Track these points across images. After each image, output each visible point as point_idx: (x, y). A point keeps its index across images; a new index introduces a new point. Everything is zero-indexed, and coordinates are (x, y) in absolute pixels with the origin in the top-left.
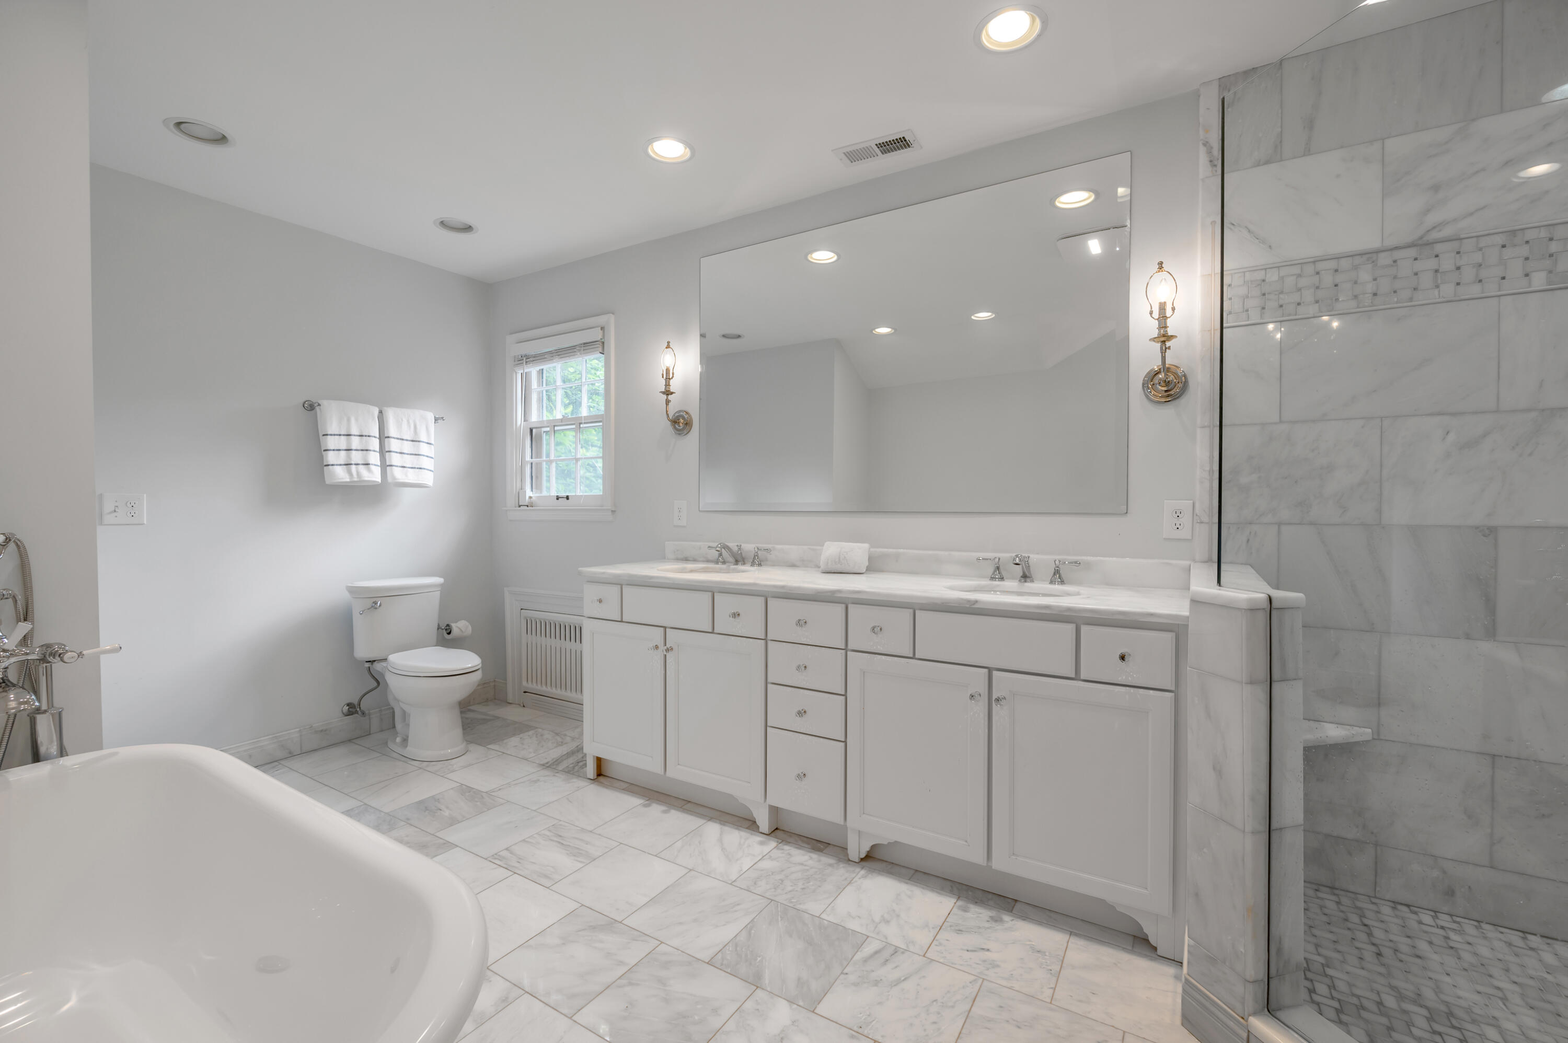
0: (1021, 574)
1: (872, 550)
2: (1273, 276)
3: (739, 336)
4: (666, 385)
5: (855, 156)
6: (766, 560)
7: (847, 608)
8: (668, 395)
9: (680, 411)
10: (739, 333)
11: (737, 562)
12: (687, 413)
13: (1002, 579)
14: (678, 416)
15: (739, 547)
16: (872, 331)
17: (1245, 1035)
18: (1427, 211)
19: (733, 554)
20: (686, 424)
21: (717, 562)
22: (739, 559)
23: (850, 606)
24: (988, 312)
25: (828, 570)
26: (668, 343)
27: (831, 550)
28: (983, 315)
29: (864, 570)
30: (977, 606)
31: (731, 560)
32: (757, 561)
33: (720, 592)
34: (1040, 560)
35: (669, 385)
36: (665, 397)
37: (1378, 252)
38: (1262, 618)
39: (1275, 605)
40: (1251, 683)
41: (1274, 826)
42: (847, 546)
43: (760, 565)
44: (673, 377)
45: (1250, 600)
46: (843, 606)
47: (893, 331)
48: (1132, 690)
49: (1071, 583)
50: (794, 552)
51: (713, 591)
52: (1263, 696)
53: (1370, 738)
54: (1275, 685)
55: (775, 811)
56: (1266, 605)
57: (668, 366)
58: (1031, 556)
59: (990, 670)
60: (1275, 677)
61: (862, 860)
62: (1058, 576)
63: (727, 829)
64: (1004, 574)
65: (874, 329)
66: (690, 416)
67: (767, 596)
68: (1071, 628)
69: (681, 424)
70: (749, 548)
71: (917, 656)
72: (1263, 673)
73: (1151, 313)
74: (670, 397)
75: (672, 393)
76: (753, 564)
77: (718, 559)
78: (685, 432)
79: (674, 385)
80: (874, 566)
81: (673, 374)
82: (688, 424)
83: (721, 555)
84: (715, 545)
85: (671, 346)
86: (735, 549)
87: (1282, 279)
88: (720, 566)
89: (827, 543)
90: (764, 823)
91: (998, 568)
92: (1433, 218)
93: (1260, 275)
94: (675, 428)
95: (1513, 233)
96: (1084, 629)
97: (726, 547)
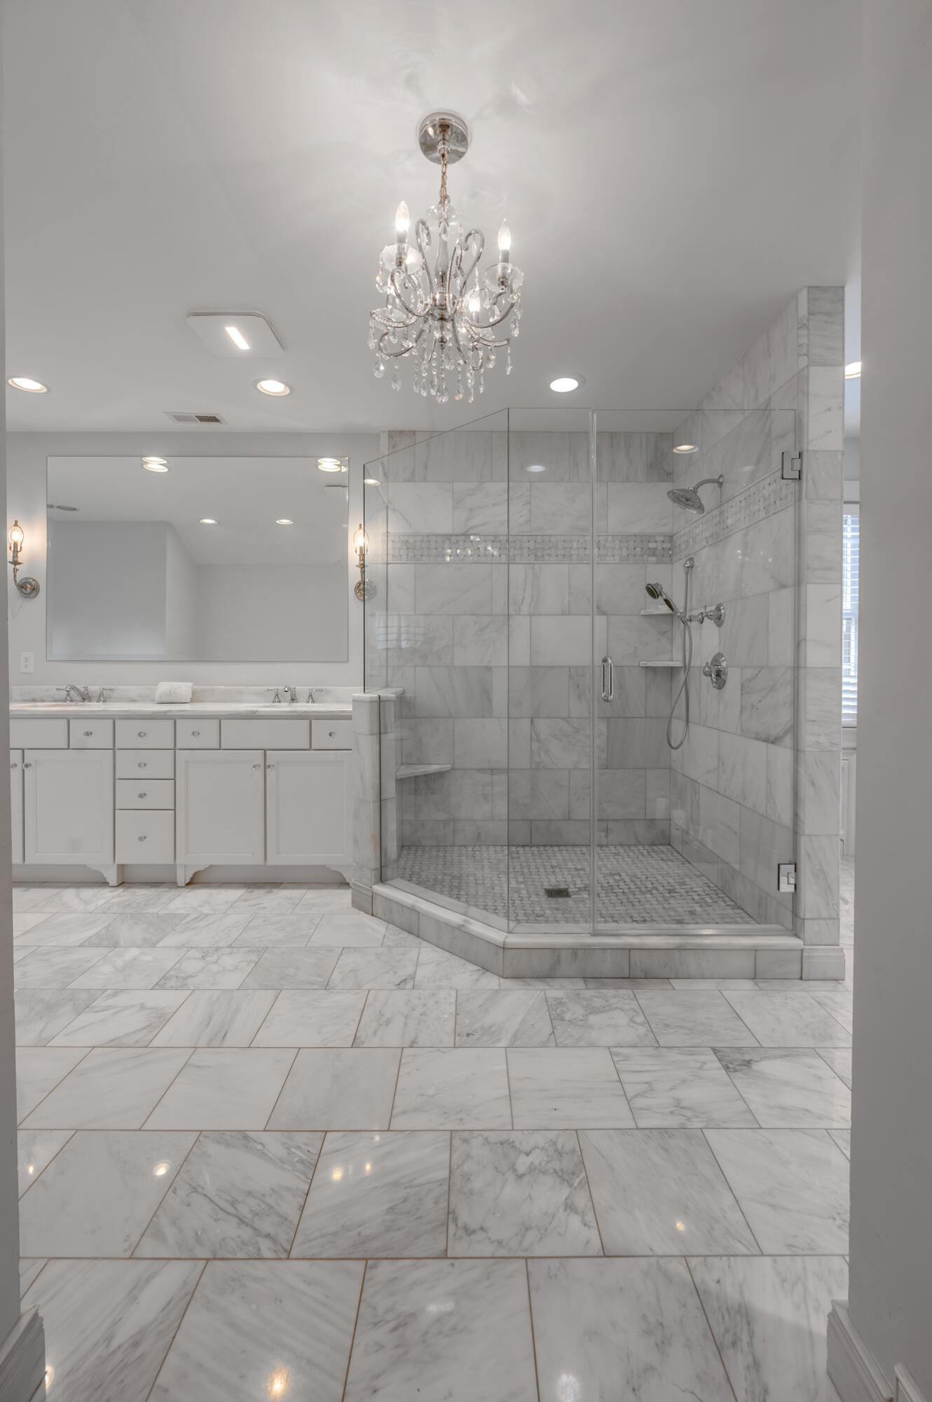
0: (290, 698)
1: (195, 687)
2: (411, 540)
3: (74, 509)
4: (14, 557)
5: (180, 418)
6: (110, 698)
7: (175, 722)
8: (15, 564)
9: (27, 579)
10: (75, 507)
11: (84, 700)
12: (34, 580)
13: (279, 702)
14: (25, 583)
15: (86, 689)
16: (199, 521)
17: (371, 894)
18: (468, 520)
19: (81, 694)
20: (34, 589)
21: (65, 700)
22: (85, 697)
23: (177, 721)
24: (288, 519)
25: (162, 701)
26: (16, 522)
27: (164, 687)
28: (285, 522)
29: (189, 701)
30: (256, 714)
31: (80, 699)
32: (102, 698)
33: (74, 719)
34: (302, 690)
35: (17, 557)
36: (13, 566)
37: (451, 535)
38: (376, 705)
39: (381, 699)
40: (372, 734)
41: (383, 797)
42: (176, 684)
43: (104, 701)
44: (21, 550)
45: (371, 697)
46: (173, 721)
47: (216, 523)
48: (336, 751)
49: (317, 702)
50: (134, 690)
51: (68, 718)
52: (377, 741)
53: (450, 769)
54: (382, 735)
55: (122, 868)
56: (377, 699)
57: (16, 540)
58: (297, 688)
59: (265, 750)
60: (382, 732)
61: (188, 884)
62: (311, 698)
63: (81, 890)
64: (281, 699)
65: (201, 519)
66: (36, 582)
67: (114, 719)
68: (307, 722)
69: (28, 589)
70: (94, 689)
71: (222, 748)
72: (376, 730)
73: (356, 551)
74: (18, 567)
75: (19, 564)
76: (98, 701)
77: (66, 698)
78: (32, 595)
79: (21, 557)
80: (194, 700)
81: (21, 548)
82: (35, 589)
83: (68, 695)
84: (64, 687)
85: (19, 524)
86: (82, 690)
87: (415, 542)
88: (68, 703)
89: (161, 684)
90: (112, 878)
91: (277, 695)
92: (470, 524)
93: (406, 538)
94: (22, 592)
95: (496, 536)
96: (313, 722)
97: (74, 688)
